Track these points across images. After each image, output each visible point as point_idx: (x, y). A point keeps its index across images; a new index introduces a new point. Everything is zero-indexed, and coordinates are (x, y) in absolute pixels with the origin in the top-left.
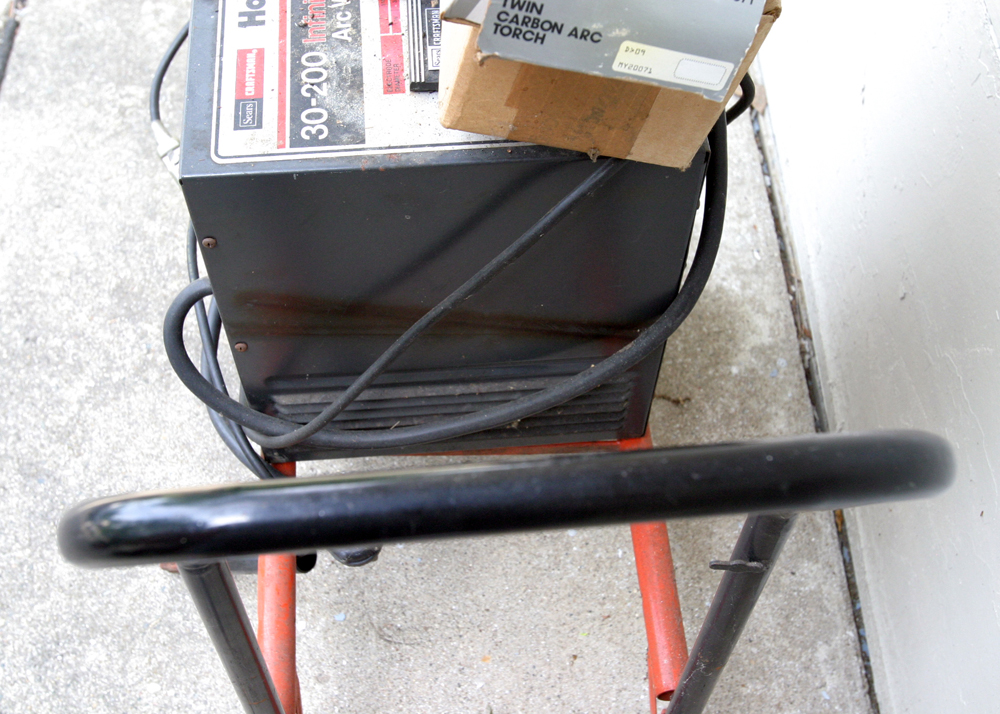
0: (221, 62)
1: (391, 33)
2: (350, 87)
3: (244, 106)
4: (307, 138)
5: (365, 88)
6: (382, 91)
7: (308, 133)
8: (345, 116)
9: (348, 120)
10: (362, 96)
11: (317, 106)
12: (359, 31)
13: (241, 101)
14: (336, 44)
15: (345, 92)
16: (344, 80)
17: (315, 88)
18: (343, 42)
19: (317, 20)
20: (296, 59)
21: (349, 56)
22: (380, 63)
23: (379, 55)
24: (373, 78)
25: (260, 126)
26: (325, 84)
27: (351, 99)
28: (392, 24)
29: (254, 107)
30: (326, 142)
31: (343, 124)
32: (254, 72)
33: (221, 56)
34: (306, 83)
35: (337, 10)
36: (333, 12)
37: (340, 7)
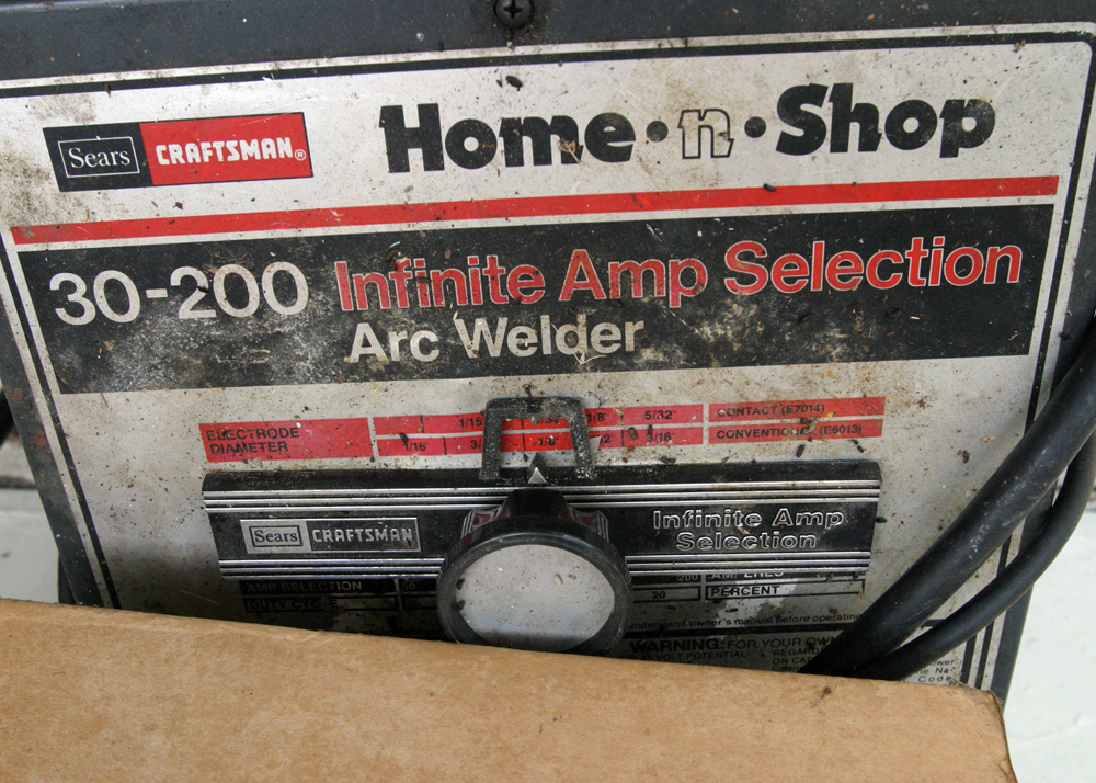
0: (257, 76)
1: (374, 437)
2: (210, 364)
3: (124, 146)
4: (55, 284)
5: (211, 393)
6: (209, 421)
7: (69, 287)
8: (129, 356)
9: (119, 361)
10: (187, 385)
11: (145, 301)
12: (379, 376)
13: (133, 137)
14: (336, 332)
15: (196, 353)
16: (229, 349)
17: (198, 296)
18: (346, 346)
19: (411, 289)
20: (283, 250)
21: (305, 358)
22: (288, 417)
23: (306, 416)
24: (242, 405)
25: (65, 185)
26: (212, 313)
27: (179, 367)
28: (405, 440)
29: (120, 168)
30: (49, 322)
31: (105, 352)
32: (235, 157)
33: (280, 75)
34: (210, 276)
35: (447, 331)
36: (439, 323)
37: (456, 336)
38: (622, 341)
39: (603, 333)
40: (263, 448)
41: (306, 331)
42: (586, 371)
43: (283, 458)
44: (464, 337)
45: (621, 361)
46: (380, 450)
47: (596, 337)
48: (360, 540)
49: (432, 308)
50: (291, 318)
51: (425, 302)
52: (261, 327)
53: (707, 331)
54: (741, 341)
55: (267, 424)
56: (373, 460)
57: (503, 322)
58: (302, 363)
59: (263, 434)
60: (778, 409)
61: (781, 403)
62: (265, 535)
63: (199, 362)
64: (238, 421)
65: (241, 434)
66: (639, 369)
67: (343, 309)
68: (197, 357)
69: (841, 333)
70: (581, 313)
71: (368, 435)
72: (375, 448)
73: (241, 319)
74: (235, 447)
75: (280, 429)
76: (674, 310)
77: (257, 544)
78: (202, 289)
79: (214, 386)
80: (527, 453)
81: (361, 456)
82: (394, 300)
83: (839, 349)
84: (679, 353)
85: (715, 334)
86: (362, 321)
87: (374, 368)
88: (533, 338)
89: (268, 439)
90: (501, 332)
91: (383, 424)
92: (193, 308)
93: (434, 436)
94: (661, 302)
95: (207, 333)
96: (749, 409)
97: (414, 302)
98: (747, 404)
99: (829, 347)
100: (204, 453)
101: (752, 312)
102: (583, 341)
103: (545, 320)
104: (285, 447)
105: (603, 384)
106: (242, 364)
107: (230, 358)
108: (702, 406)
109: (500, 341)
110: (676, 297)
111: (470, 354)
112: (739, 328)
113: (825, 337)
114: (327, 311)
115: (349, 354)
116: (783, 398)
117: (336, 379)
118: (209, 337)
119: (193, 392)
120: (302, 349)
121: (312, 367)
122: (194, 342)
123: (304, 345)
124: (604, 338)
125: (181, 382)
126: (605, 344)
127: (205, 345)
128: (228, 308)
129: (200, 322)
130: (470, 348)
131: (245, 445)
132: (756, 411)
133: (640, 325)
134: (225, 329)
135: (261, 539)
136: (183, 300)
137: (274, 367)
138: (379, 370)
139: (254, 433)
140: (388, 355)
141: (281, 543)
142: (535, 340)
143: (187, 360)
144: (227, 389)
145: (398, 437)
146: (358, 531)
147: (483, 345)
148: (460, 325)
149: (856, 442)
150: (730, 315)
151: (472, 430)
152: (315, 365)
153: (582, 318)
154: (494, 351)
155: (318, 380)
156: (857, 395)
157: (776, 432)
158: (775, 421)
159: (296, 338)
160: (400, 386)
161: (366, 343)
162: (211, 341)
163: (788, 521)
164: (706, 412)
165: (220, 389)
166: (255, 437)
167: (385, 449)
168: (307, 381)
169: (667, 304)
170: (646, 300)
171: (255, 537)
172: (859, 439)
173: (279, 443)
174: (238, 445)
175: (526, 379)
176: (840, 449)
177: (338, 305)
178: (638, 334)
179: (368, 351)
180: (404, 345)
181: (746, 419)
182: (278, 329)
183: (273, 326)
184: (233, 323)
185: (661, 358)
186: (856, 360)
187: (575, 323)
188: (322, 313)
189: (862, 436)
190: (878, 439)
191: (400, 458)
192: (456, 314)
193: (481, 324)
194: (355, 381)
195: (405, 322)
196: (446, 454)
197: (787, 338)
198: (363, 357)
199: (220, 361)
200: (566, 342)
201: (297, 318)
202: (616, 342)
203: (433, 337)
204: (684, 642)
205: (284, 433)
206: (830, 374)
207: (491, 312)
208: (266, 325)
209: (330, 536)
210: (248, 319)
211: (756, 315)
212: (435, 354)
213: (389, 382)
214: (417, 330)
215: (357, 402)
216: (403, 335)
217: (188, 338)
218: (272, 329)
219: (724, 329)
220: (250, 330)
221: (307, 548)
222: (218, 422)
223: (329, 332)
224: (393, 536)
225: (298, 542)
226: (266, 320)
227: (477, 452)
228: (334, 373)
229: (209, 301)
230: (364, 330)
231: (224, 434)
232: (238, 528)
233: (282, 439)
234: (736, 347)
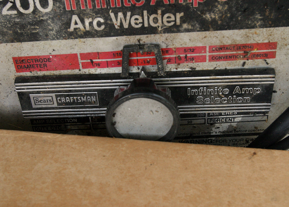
1: (80, 61)
2: (16, 33)
5: (16, 44)
6: (16, 56)
10: (7, 42)
12: (81, 37)
14: (64, 19)
15: (9, 29)
16: (23, 27)
17: (10, 5)
18: (68, 24)
19: (93, 1)
21: (52, 30)
22: (47, 54)
23: (54, 53)
24: (29, 49)
26: (15, 12)
27: (3, 34)
28: (92, 62)
35: (107, 18)
36: (104, 15)
37: (111, 20)
38: (175, 21)
39: (168, 17)
40: (37, 66)
41: (52, 19)
42: (161, 33)
43: (46, 70)
44: (114, 20)
45: (174, 29)
46: (82, 66)
47: (165, 19)
48: (76, 101)
49: (101, 8)
50: (47, 14)
51: (98, 6)
52: (35, 18)
53: (208, 16)
54: (221, 20)
55: (39, 57)
56: (80, 70)
57: (129, 14)
58: (52, 32)
59: (37, 61)
60: (236, 48)
61: (237, 45)
62: (39, 100)
63: (11, 32)
64: (27, 56)
65: (29, 61)
66: (182, 32)
67: (67, 10)
68: (10, 30)
69: (260, 16)
70: (159, 9)
71: (78, 60)
72: (81, 65)
73: (27, 14)
74: (27, 66)
75: (44, 59)
76: (195, 8)
77: (36, 104)
78: (11, 2)
79: (17, 42)
80: (139, 67)
81: (75, 69)
82: (86, 5)
83: (259, 23)
84: (197, 25)
85: (211, 17)
86: (74, 14)
87: (79, 33)
88: (140, 20)
89: (39, 63)
90: (128, 17)
91: (84, 56)
92: (8, 10)
93: (103, 60)
94: (190, 5)
95: (14, 20)
96: (224, 48)
97: (94, 6)
98: (224, 45)
99: (256, 22)
100: (15, 69)
101: (226, 8)
102: (160, 21)
103: (145, 12)
104: (46, 66)
105: (168, 38)
106: (28, 33)
107: (23, 30)
108: (206, 47)
109: (128, 21)
110: (196, 3)
111: (116, 27)
112: (220, 15)
113: (254, 18)
114: (61, 10)
115: (69, 28)
116: (238, 43)
117: (64, 38)
118: (14, 22)
119: (9, 44)
120: (51, 26)
121: (55, 34)
122: (9, 24)
123: (52, 25)
124: (168, 20)
125: (5, 40)
126: (169, 22)
127: (13, 25)
128: (22, 10)
129: (11, 16)
130: (116, 24)
131: (30, 65)
132: (227, 49)
133: (182, 14)
134: (21, 18)
135: (38, 102)
136: (4, 7)
137: (41, 34)
138: (81, 34)
139: (34, 60)
140: (85, 28)
141: (45, 103)
142: (141, 21)
143: (7, 32)
144: (23, 43)
145: (89, 61)
146: (75, 98)
147: (121, 23)
148: (112, 15)
149: (266, 61)
150: (217, 10)
151: (118, 58)
152: (56, 32)
153: (159, 12)
154: (126, 26)
155: (58, 39)
156: (266, 41)
157: (235, 57)
158: (234, 53)
159: (49, 21)
160: (90, 41)
161: (76, 23)
162: (16, 24)
163: (239, 91)
164: (208, 49)
165: (20, 43)
166: (34, 62)
167: (85, 66)
168: (54, 39)
169: (192, 5)
170: (184, 4)
171: (35, 101)
172: (267, 60)
173: (44, 64)
174: (28, 66)
175: (138, 37)
176: (260, 63)
177: (64, 8)
178: (181, 18)
179: (77, 26)
180: (91, 24)
181: (223, 52)
182: (41, 18)
183: (39, 17)
184: (24, 16)
185: (190, 27)
186: (266, 27)
187: (157, 14)
188: (59, 11)
189: (268, 58)
190: (274, 59)
191: (90, 69)
192: (111, 11)
193: (120, 15)
194: (72, 38)
195: (91, 15)
196: (108, 67)
197: (239, 18)
198: (75, 29)
199: (19, 32)
200: (154, 22)
201: (49, 14)
202: (173, 21)
203: (102, 20)
204: (199, 140)
205: (45, 60)
206: (256, 33)
207: (124, 10)
208: (37, 16)
209: (64, 100)
210: (30, 14)
211: (227, 9)
212: (103, 27)
213: (86, 39)
214: (96, 17)
215: (73, 47)
216: (90, 20)
217: (7, 23)
218: (39, 18)
219: (215, 15)
220: (31, 19)
221: (55, 105)
222: (20, 56)
223: (61, 19)
224: (88, 100)
225: (52, 103)
226: (37, 15)
227: (120, 66)
228: (64, 36)
229: (14, 7)
230: (75, 18)
231: (22, 61)
232: (29, 98)
233: (45, 63)
234: (219, 22)
